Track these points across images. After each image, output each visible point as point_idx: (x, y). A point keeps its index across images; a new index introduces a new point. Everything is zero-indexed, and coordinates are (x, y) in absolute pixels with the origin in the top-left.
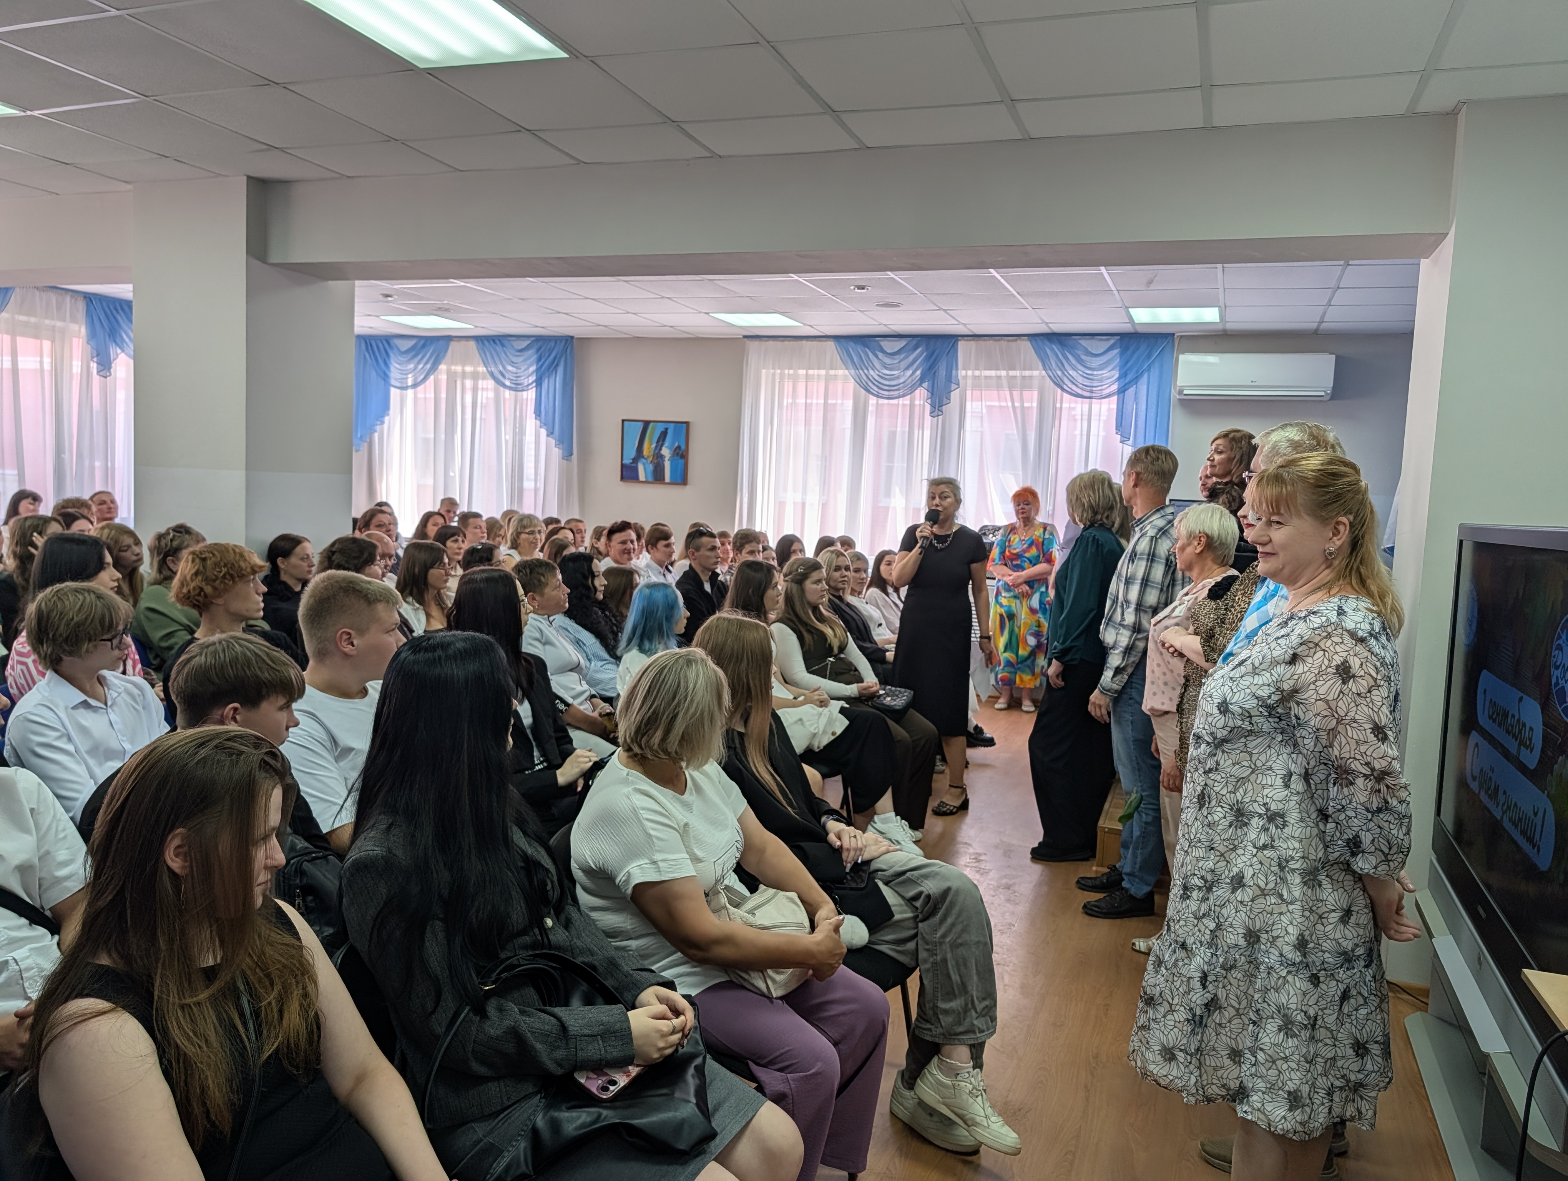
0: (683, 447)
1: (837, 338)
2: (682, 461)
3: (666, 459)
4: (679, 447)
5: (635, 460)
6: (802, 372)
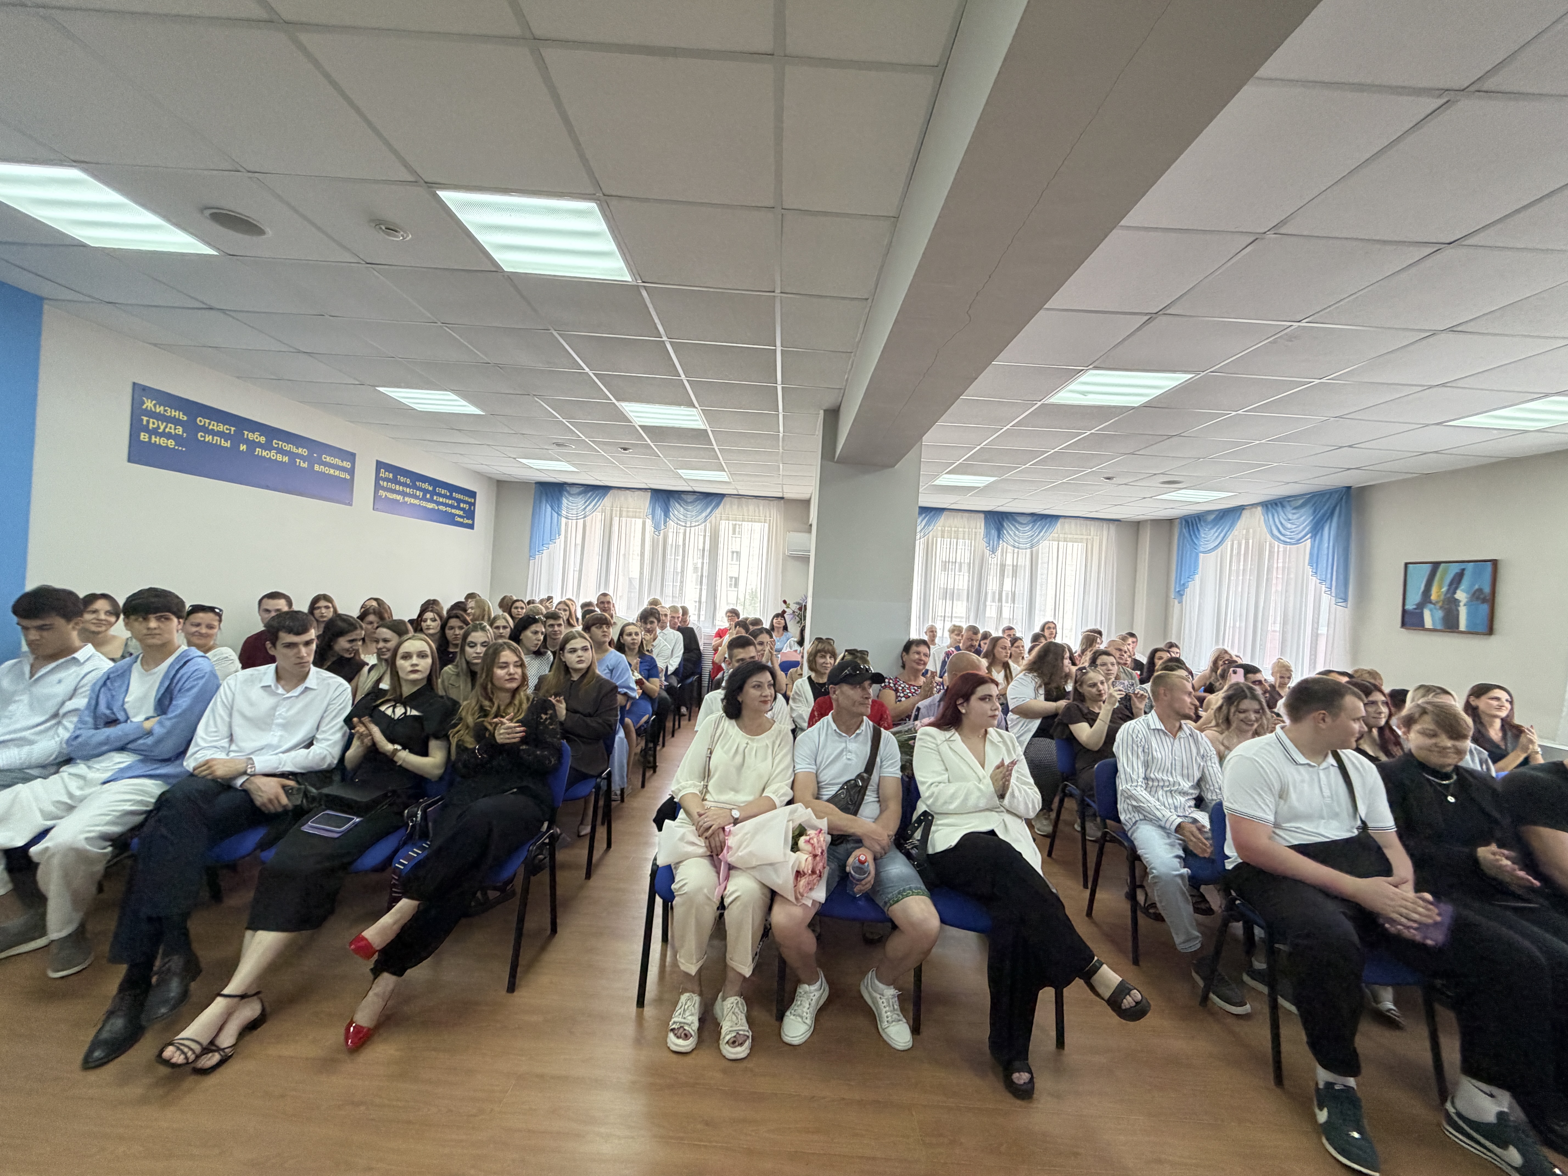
0: (1489, 589)
2: (1487, 607)
3: (1462, 604)
4: (1482, 590)
5: (1421, 606)
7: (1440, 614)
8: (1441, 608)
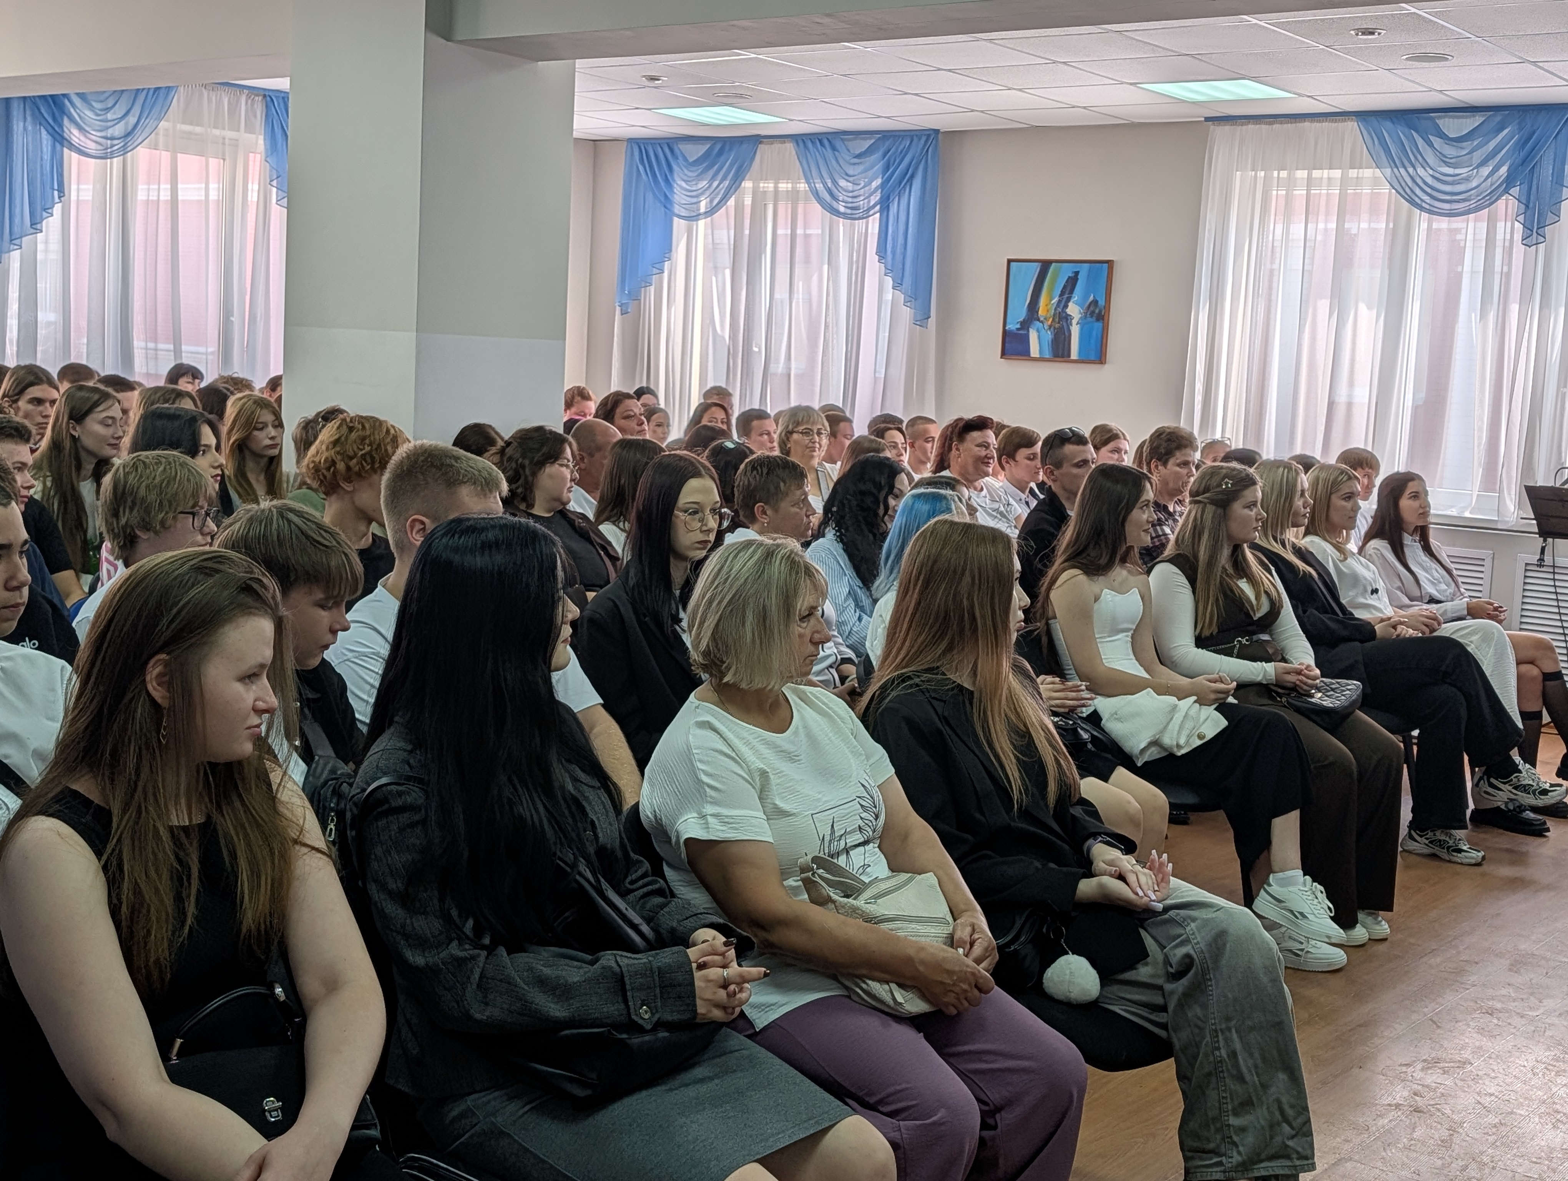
0: (1102, 302)
1: (1363, 116)
2: (1099, 325)
3: (1074, 322)
4: (1095, 302)
5: (1025, 325)
6: (1301, 174)
7: (1049, 336)
8: (1050, 326)
